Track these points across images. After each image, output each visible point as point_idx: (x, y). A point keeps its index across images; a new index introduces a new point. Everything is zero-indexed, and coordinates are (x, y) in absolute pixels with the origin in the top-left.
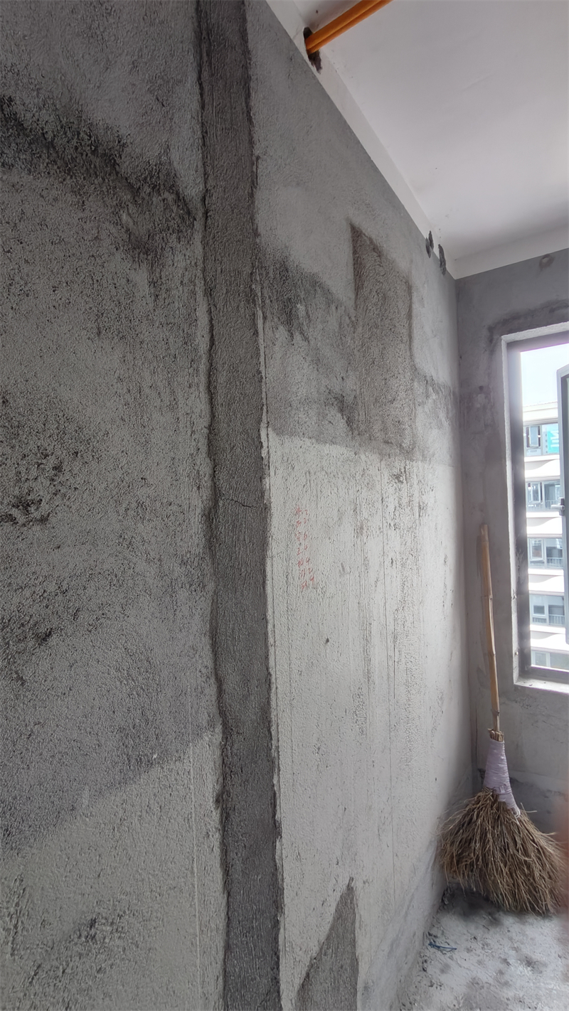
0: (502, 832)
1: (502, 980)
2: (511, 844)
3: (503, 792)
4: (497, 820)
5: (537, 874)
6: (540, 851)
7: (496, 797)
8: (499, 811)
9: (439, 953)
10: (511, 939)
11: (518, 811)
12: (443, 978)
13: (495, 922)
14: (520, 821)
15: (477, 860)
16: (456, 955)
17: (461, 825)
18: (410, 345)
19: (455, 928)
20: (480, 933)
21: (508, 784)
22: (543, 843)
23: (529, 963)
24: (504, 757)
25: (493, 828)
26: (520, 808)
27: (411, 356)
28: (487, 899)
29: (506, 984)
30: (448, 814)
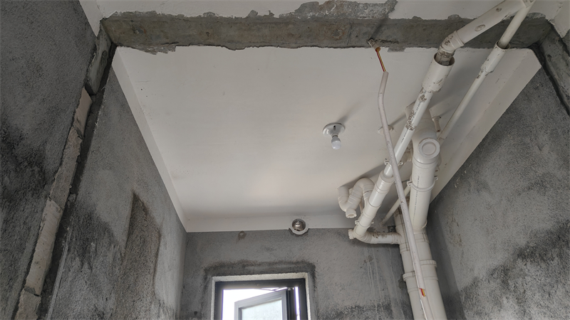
18: (154, 276)
27: (153, 284)
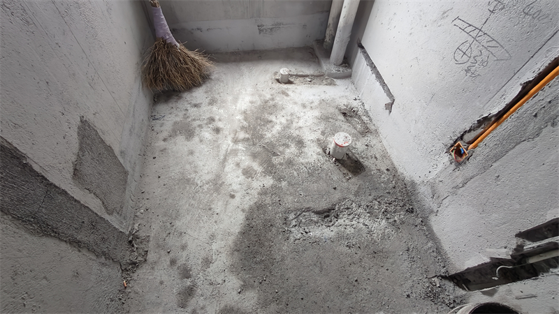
0: (173, 58)
1: (186, 117)
2: (178, 62)
3: (168, 37)
4: (168, 54)
5: (193, 71)
6: (193, 60)
7: (165, 41)
8: (169, 48)
9: (157, 121)
10: (187, 101)
11: (178, 45)
12: (162, 129)
13: (180, 98)
14: (180, 49)
15: (164, 76)
16: (165, 118)
17: (151, 63)
19: (163, 108)
20: (174, 105)
21: (170, 32)
22: (193, 56)
23: (196, 106)
24: (163, 17)
25: (168, 58)
26: (179, 43)
28: (174, 90)
29: (188, 117)
30: (142, 60)
